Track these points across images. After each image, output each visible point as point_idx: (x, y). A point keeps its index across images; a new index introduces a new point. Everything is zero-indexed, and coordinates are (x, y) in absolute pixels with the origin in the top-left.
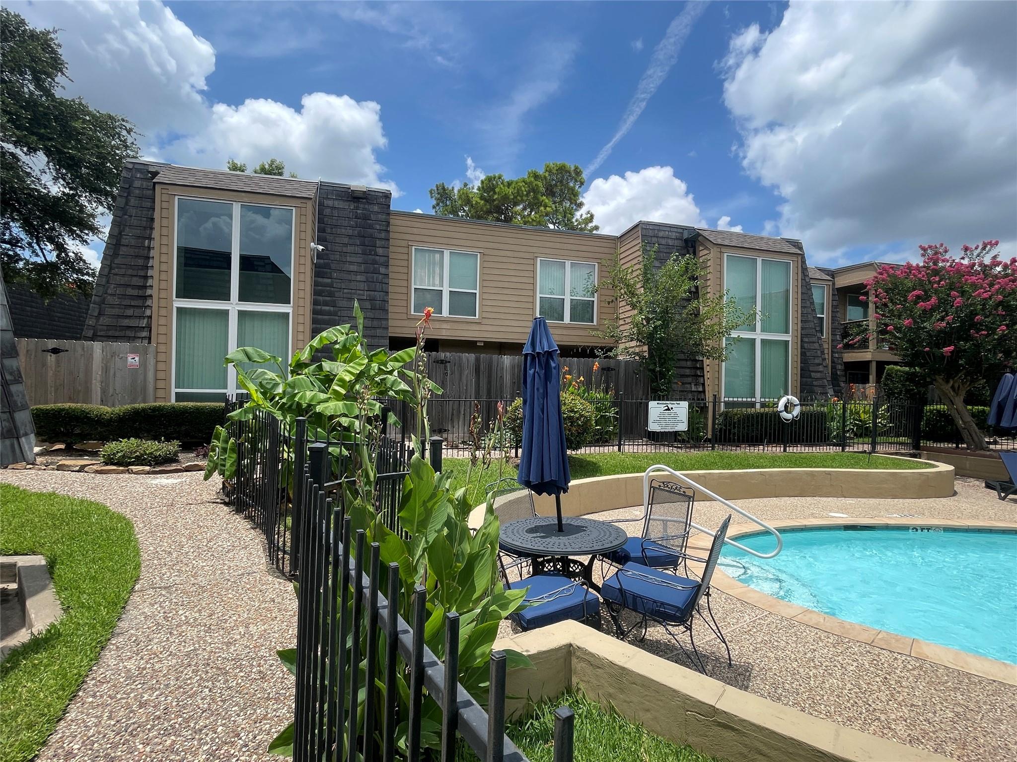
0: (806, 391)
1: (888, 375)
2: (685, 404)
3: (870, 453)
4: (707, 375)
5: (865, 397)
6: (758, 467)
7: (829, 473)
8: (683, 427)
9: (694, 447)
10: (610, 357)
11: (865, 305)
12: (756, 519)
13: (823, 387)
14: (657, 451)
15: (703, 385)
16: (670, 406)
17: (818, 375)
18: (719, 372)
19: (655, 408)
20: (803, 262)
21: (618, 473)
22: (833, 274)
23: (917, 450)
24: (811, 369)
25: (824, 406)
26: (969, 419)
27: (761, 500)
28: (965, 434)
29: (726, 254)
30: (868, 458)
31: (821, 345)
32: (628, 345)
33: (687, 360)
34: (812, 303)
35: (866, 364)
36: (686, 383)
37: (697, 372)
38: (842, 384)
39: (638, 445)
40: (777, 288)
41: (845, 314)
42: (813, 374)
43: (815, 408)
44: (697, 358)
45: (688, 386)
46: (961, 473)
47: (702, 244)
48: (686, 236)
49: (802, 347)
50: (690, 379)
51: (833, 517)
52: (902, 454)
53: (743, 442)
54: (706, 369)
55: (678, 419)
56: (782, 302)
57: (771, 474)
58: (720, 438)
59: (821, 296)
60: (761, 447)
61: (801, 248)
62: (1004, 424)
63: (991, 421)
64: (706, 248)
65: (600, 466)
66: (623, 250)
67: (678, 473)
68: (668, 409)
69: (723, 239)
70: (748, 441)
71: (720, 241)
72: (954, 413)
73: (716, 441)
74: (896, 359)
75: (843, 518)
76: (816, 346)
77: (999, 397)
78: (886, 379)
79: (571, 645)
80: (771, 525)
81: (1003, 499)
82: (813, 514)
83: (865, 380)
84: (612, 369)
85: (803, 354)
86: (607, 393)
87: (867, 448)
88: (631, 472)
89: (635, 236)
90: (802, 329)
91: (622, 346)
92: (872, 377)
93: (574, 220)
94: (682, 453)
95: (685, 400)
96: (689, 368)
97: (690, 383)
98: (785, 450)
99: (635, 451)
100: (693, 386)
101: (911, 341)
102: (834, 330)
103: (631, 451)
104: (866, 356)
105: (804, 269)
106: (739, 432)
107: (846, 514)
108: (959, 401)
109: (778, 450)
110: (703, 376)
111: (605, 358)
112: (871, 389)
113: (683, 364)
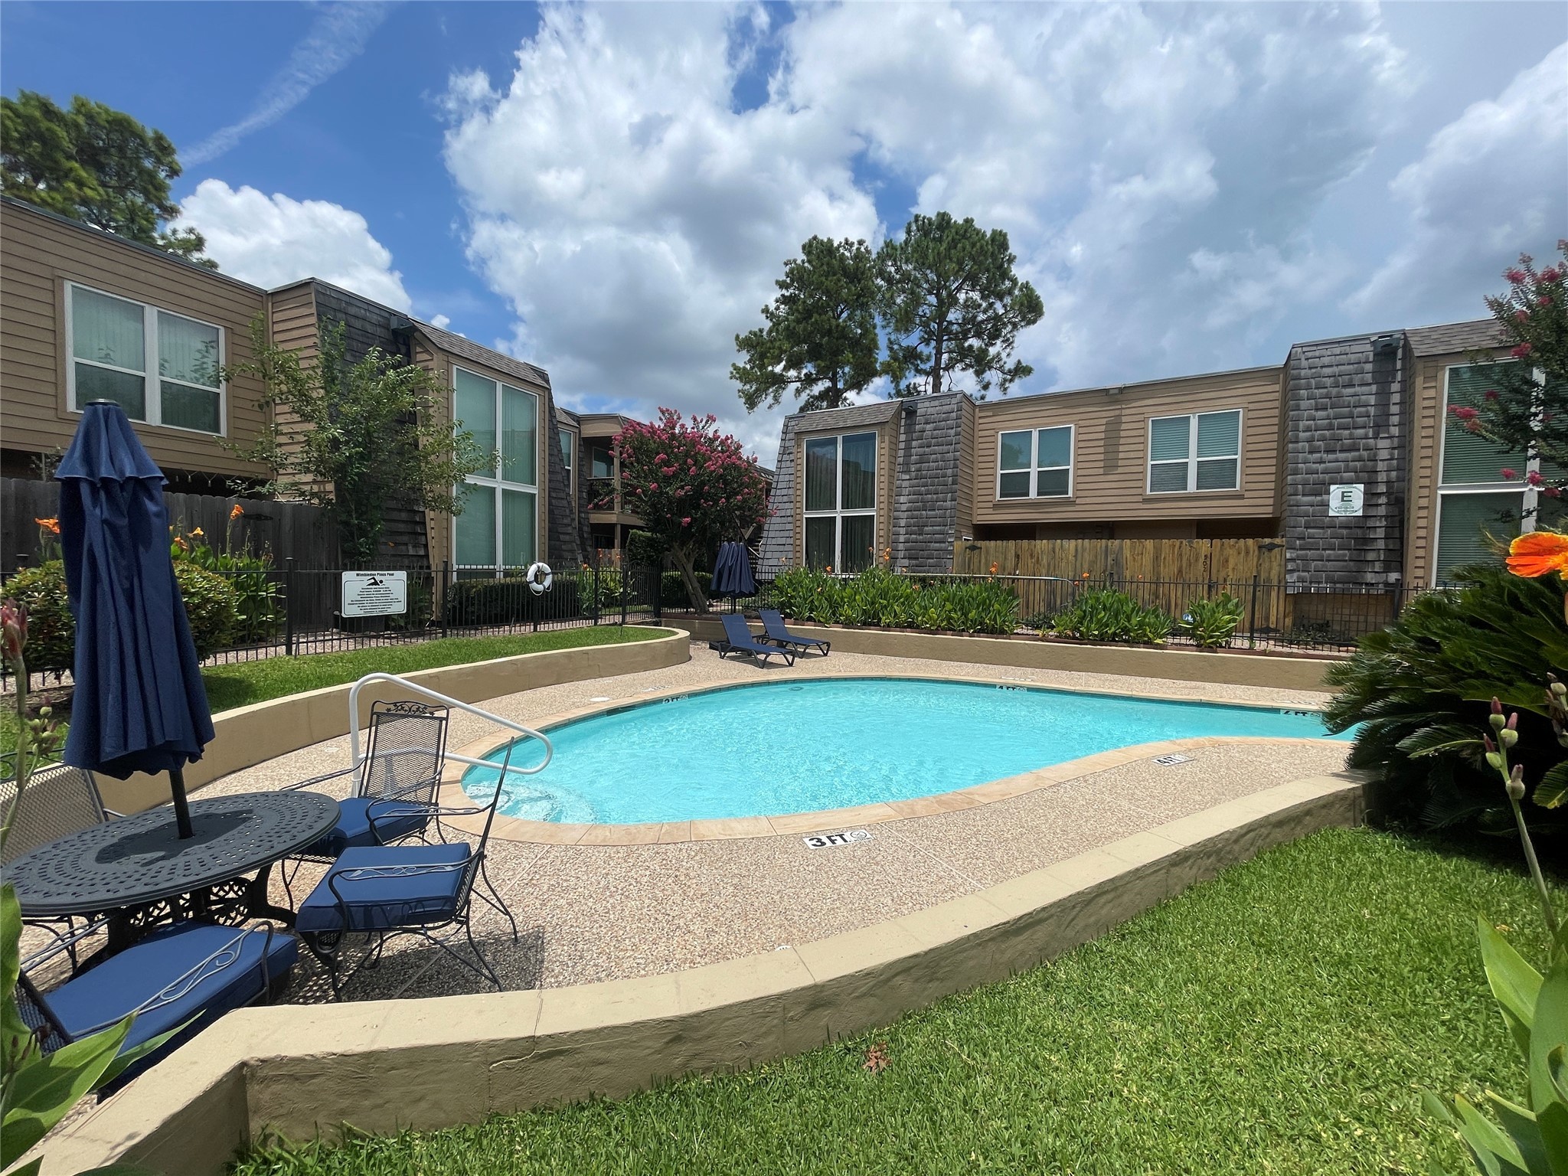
0: (555, 557)
1: (632, 540)
2: (402, 575)
3: (621, 625)
4: (431, 534)
5: (611, 562)
6: (506, 655)
7: (586, 653)
8: (399, 607)
9: (418, 635)
10: (259, 496)
11: (609, 461)
12: (512, 723)
13: (572, 551)
14: (359, 647)
15: (426, 546)
16: (378, 578)
17: (567, 538)
18: (448, 529)
19: (353, 583)
20: (551, 399)
21: (291, 692)
22: (579, 420)
23: (658, 618)
24: (560, 530)
25: (573, 574)
26: (697, 585)
27: (513, 696)
28: (694, 601)
29: (455, 367)
30: (618, 632)
31: (569, 503)
32: (297, 478)
33: (400, 510)
34: (560, 451)
35: (613, 526)
36: (400, 544)
37: (417, 529)
38: (589, 549)
39: (324, 641)
40: (522, 425)
41: (591, 469)
42: (562, 537)
43: (564, 576)
44: (416, 508)
45: (404, 548)
46: (695, 637)
47: (421, 345)
48: (394, 324)
49: (550, 504)
50: (405, 539)
51: (595, 703)
52: (647, 623)
53: (485, 623)
54: (430, 524)
55: (392, 596)
56: (526, 443)
57: (523, 661)
58: (454, 620)
59: (568, 445)
60: (507, 628)
61: (547, 382)
62: (723, 589)
63: (713, 587)
64: (427, 351)
65: (251, 684)
66: (278, 317)
67: (397, 678)
68: (376, 583)
69: (451, 344)
70: (490, 622)
71: (446, 346)
72: (685, 579)
73: (449, 623)
74: (641, 523)
75: (603, 702)
76: (565, 503)
77: (718, 565)
78: (631, 544)
79: (243, 1064)
80: (531, 728)
81: (722, 657)
82: (574, 703)
83: (611, 545)
84: (266, 518)
85: (551, 512)
86: (258, 556)
87: (618, 619)
88: (316, 687)
89: (304, 300)
90: (550, 481)
91: (283, 480)
92: (617, 542)
93: (155, 235)
94: (399, 646)
95: (400, 569)
96: (403, 522)
97: (406, 544)
98: (535, 630)
99: (318, 651)
100: (410, 547)
101: (653, 506)
102: (580, 485)
103: (312, 651)
104: (611, 518)
105: (552, 408)
106: (479, 609)
107: (608, 696)
108: (690, 567)
109: (528, 629)
110: (425, 534)
111: (250, 496)
112: (616, 553)
113: (395, 515)
